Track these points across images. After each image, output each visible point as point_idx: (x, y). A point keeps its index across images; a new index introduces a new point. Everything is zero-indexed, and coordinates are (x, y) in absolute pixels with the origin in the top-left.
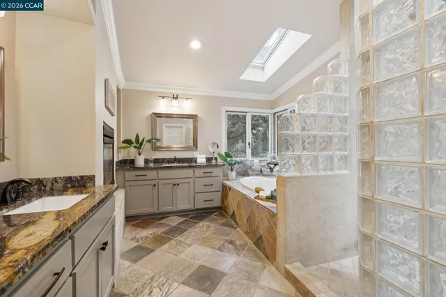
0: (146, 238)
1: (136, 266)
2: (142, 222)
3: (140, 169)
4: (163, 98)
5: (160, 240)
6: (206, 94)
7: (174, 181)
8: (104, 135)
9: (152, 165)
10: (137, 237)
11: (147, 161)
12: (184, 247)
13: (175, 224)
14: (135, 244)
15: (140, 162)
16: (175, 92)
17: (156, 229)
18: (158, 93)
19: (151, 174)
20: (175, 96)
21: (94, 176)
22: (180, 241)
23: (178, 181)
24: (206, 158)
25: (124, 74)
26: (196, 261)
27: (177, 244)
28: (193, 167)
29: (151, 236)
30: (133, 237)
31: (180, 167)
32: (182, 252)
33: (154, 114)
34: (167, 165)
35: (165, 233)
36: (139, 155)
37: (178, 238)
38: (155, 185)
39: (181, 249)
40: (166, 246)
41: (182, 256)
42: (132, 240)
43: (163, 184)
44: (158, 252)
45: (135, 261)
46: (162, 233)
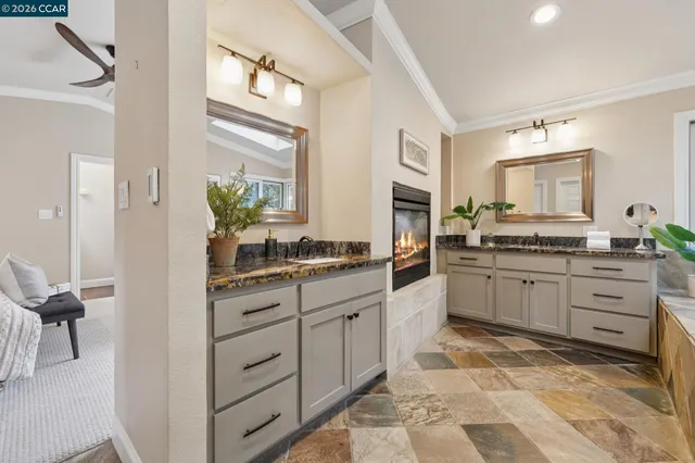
0: (459, 349)
1: (422, 373)
2: (468, 330)
3: (473, 249)
4: (515, 131)
5: (474, 360)
6: (608, 101)
7: (525, 276)
8: (395, 199)
9: (491, 245)
10: (448, 344)
11: (484, 239)
12: (504, 385)
13: (516, 349)
14: (439, 350)
15: (474, 239)
16: (538, 117)
17: (480, 345)
18: (505, 126)
19: (484, 259)
20: (539, 123)
21: (369, 244)
22: (505, 376)
23: (533, 277)
24: (612, 240)
25: (451, 114)
26: (509, 415)
27: (496, 376)
28: (566, 253)
29: (466, 351)
30: (444, 341)
31: (536, 251)
32: (495, 390)
33: (499, 162)
34: (512, 246)
35: (491, 355)
36: (474, 227)
37: (506, 371)
38: (489, 277)
39: (496, 384)
40: (477, 371)
41: (490, 394)
42: (440, 344)
43: (504, 278)
44: (460, 372)
45: (425, 368)
46: (486, 353)
